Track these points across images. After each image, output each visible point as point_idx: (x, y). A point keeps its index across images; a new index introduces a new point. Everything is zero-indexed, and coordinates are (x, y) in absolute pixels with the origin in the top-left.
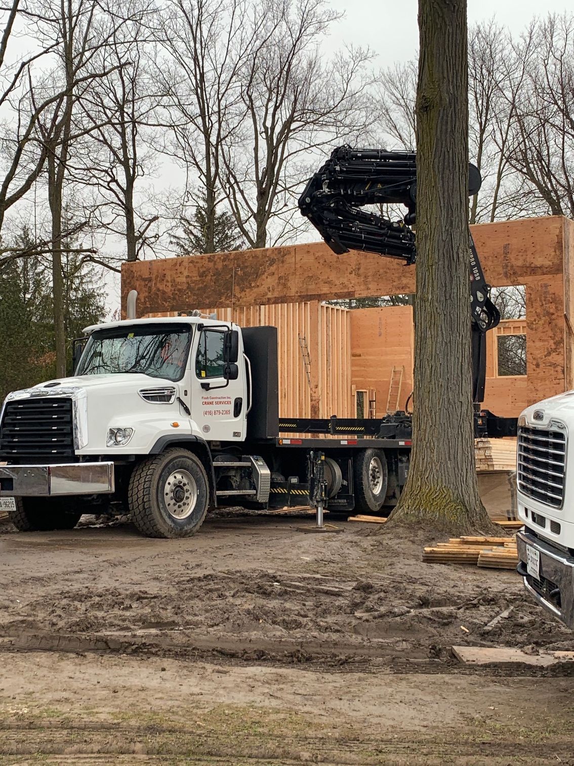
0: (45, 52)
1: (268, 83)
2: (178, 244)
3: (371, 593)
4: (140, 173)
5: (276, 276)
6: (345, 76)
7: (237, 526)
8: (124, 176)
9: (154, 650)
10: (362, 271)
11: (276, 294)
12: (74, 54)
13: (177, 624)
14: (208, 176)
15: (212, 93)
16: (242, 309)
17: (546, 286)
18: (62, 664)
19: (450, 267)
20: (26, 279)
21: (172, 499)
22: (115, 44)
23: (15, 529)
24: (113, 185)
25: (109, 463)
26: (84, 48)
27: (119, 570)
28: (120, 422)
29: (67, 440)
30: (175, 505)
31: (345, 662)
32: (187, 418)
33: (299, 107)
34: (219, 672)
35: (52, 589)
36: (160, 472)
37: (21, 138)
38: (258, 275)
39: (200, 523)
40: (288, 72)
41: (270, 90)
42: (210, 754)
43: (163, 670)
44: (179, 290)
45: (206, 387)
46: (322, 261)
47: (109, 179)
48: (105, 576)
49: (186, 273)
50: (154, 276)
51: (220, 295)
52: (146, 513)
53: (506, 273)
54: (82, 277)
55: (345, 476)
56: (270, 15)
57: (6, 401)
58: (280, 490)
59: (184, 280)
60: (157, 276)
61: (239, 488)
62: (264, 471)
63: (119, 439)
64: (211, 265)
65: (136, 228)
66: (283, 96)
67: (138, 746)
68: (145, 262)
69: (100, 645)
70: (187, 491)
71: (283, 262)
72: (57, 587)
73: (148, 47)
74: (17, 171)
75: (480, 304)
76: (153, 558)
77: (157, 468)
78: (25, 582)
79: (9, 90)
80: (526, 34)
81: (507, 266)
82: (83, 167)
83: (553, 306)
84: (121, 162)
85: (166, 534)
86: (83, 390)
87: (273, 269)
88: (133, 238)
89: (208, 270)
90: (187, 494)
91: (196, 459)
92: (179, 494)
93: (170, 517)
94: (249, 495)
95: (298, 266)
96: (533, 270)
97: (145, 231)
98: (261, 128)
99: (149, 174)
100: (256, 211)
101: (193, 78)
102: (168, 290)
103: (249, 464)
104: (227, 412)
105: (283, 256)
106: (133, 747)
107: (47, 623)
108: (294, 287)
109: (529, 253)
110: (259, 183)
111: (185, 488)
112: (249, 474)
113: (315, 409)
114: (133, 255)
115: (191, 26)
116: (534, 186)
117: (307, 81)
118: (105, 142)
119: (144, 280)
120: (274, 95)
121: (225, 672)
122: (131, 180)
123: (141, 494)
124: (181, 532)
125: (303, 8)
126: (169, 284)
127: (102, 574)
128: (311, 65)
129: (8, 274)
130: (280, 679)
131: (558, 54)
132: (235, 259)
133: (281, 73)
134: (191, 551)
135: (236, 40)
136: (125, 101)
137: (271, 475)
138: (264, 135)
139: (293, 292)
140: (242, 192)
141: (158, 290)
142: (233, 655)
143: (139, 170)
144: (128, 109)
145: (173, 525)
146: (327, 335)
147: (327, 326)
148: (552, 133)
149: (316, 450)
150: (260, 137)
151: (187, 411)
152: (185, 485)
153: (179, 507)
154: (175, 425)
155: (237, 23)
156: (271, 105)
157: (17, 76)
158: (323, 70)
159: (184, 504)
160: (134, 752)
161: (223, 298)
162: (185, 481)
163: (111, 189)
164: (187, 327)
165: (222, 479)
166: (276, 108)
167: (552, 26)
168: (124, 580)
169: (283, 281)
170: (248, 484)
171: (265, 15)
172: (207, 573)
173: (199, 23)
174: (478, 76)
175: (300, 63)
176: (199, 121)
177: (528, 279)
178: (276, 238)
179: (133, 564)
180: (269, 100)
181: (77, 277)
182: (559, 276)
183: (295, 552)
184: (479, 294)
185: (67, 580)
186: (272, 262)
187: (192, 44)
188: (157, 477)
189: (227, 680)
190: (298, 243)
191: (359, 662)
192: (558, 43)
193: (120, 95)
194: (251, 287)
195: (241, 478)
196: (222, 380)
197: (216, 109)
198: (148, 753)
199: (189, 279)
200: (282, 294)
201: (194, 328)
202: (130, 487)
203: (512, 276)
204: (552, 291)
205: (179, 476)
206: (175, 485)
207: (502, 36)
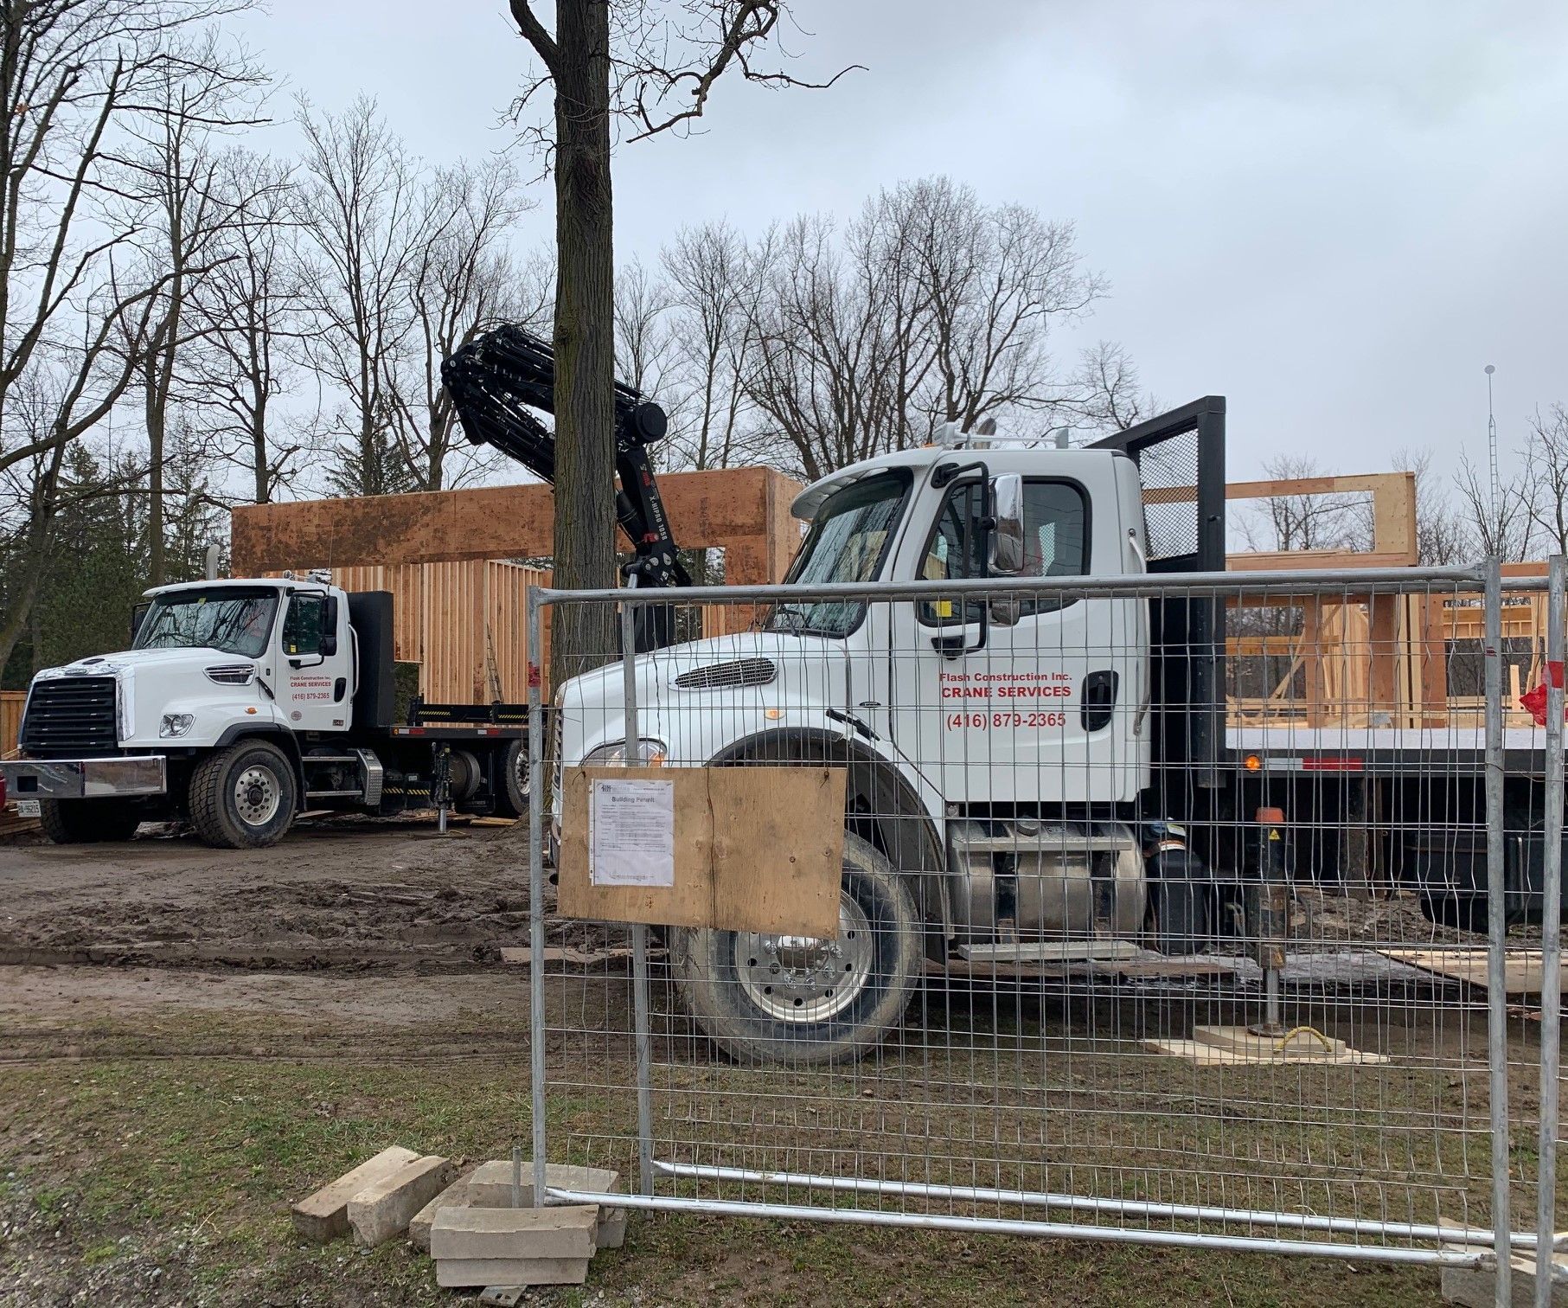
0: (117, 241)
1: (446, 282)
2: (336, 481)
3: (453, 901)
4: (276, 389)
5: (431, 528)
6: (543, 280)
7: (338, 834)
8: (253, 394)
9: (144, 961)
10: (536, 524)
11: (432, 551)
12: (183, 235)
13: (191, 936)
14: (364, 398)
15: (371, 293)
16: (397, 568)
17: (748, 548)
18: (25, 977)
19: (590, 525)
20: (131, 523)
21: (245, 801)
22: (243, 225)
23: (52, 842)
24: (238, 405)
25: (160, 757)
26: (197, 228)
27: (157, 883)
28: (178, 707)
29: (108, 730)
30: (249, 808)
31: (368, 967)
32: (271, 702)
33: (484, 314)
34: (212, 981)
35: (59, 905)
36: (229, 767)
37: (90, 346)
38: (408, 526)
39: (284, 831)
40: (470, 270)
41: (448, 292)
42: (152, 1053)
43: (147, 980)
44: (307, 542)
45: (295, 664)
46: (487, 512)
47: (232, 396)
48: (134, 890)
49: (316, 522)
50: (274, 525)
51: (360, 549)
52: (210, 818)
53: (703, 532)
54: (206, 522)
55: (484, 773)
56: (446, 199)
57: (35, 680)
58: (395, 791)
59: (313, 530)
60: (279, 525)
61: (341, 788)
62: (375, 768)
63: (176, 728)
64: (348, 511)
65: (269, 462)
66: (464, 300)
67: (72, 1049)
68: (280, 505)
69: (79, 957)
70: (267, 791)
71: (440, 510)
72: (68, 902)
73: (287, 231)
74: (85, 386)
75: (668, 569)
76: (205, 870)
77: (224, 764)
78: (25, 897)
79: (69, 286)
80: (765, 241)
81: (704, 524)
82: (197, 380)
83: (756, 571)
84: (249, 376)
85: (237, 844)
86: (131, 668)
87: (427, 519)
88: (264, 473)
89: (345, 518)
90: (266, 796)
91: (279, 752)
92: (256, 795)
93: (242, 823)
94: (353, 797)
95: (458, 516)
96: (734, 529)
97: (280, 464)
98: (434, 338)
99: (288, 391)
100: (428, 443)
101: (346, 273)
102: (292, 542)
103: (354, 759)
104: (325, 696)
105: (441, 503)
106: (66, 1050)
107: (26, 937)
108: (453, 542)
109: (730, 509)
110: (433, 408)
111: (264, 788)
112: (357, 770)
113: (479, 693)
114: (263, 495)
115: (344, 207)
116: (780, 426)
117: (495, 282)
118: (229, 349)
119: (262, 529)
120: (453, 299)
121: (220, 981)
122: (262, 398)
123: (203, 795)
124: (257, 840)
125: (489, 193)
126: (294, 535)
127: (132, 888)
128: (498, 265)
129: (106, 515)
130: (283, 985)
131: (809, 265)
132: (379, 505)
133: (460, 272)
134: (260, 863)
135: (401, 228)
136: (256, 297)
137: (384, 772)
138: (439, 347)
139: (451, 548)
140: (410, 418)
141: (280, 542)
142: (238, 964)
143: (272, 386)
144: (259, 308)
145: (245, 833)
146: (513, 601)
147: (513, 591)
148: (801, 361)
149: (439, 742)
150: (433, 350)
151: (270, 694)
152: (263, 784)
153: (256, 811)
154: (252, 711)
155: (402, 207)
156: (449, 309)
157: (79, 269)
158: (514, 270)
159: (263, 807)
160: (66, 1055)
161: (364, 554)
162: (264, 779)
163: (234, 410)
164: (272, 592)
165: (319, 776)
166: (455, 315)
167: (802, 231)
168: (157, 894)
169: (440, 535)
170: (354, 783)
171: (438, 200)
172: (266, 884)
173: (355, 202)
174: (708, 289)
175: (486, 260)
176: (354, 328)
177: (729, 540)
178: (455, 478)
179: (178, 877)
180: (446, 304)
181: (200, 521)
182: (762, 537)
183: (387, 860)
184: (666, 557)
185: (84, 895)
186: (427, 510)
187: (344, 229)
188: (225, 773)
189: (218, 988)
190: (485, 486)
191: (384, 967)
192: (810, 251)
193: (248, 291)
194: (399, 541)
195: (344, 775)
196: (316, 657)
197: (375, 310)
198: (82, 1055)
199: (320, 530)
200: (437, 551)
201: (281, 593)
202: (192, 786)
203: (713, 534)
204: (753, 555)
205: (256, 774)
206: (249, 784)
207: (735, 242)
